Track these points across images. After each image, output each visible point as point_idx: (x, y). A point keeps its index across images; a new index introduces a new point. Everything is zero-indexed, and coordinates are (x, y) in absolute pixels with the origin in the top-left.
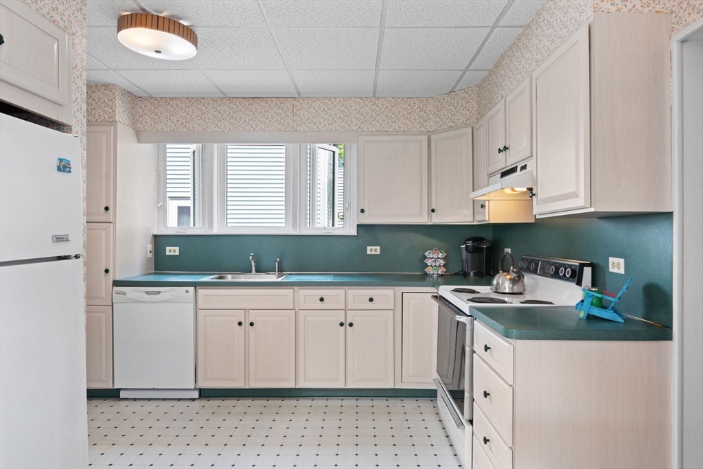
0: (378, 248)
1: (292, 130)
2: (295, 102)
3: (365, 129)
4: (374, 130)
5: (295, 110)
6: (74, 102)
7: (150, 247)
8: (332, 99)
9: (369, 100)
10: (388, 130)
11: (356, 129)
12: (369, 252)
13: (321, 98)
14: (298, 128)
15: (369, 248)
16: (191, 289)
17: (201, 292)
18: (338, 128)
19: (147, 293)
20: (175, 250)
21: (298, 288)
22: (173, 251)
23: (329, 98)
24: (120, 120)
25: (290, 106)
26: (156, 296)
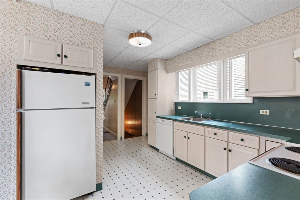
0: (268, 111)
1: (212, 56)
2: (213, 43)
3: (250, 44)
4: (256, 43)
5: (213, 47)
6: (98, 67)
7: (173, 106)
8: (231, 35)
9: (253, 27)
10: (266, 40)
11: (244, 46)
12: (261, 113)
13: (225, 36)
14: (215, 55)
15: (261, 111)
16: (172, 121)
17: (175, 123)
18: (234, 49)
19: (163, 121)
20: (180, 108)
21: (206, 127)
22: (179, 108)
23: (229, 35)
24: (159, 68)
25: (211, 46)
26: (164, 122)
